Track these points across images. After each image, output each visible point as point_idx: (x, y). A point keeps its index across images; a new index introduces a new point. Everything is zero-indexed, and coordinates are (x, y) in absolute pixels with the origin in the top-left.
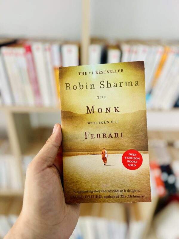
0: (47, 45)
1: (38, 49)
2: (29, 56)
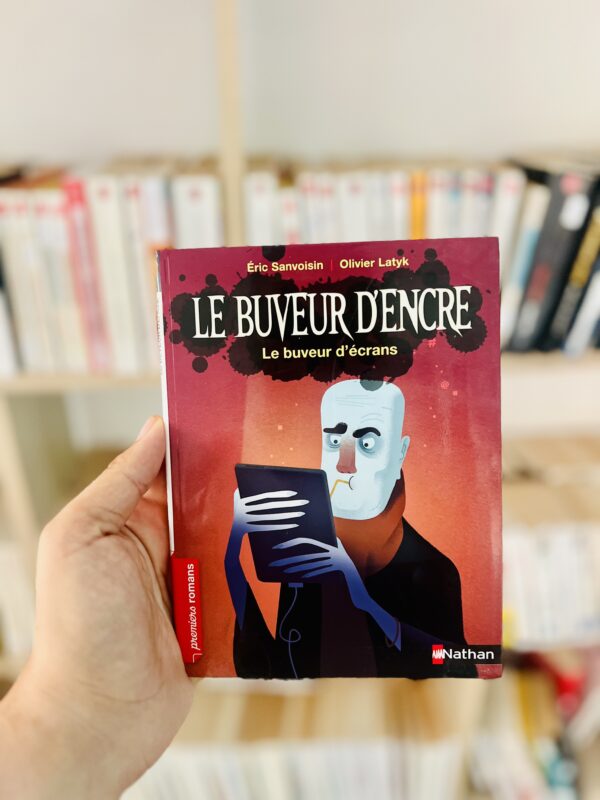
0: (131, 180)
1: (104, 193)
2: (78, 214)
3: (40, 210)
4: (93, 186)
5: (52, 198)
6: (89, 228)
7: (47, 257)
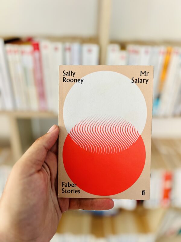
1: (46, 47)
2: (37, 54)
3: (23, 53)
4: (43, 44)
5: (28, 48)
6: (40, 59)
7: (25, 70)
